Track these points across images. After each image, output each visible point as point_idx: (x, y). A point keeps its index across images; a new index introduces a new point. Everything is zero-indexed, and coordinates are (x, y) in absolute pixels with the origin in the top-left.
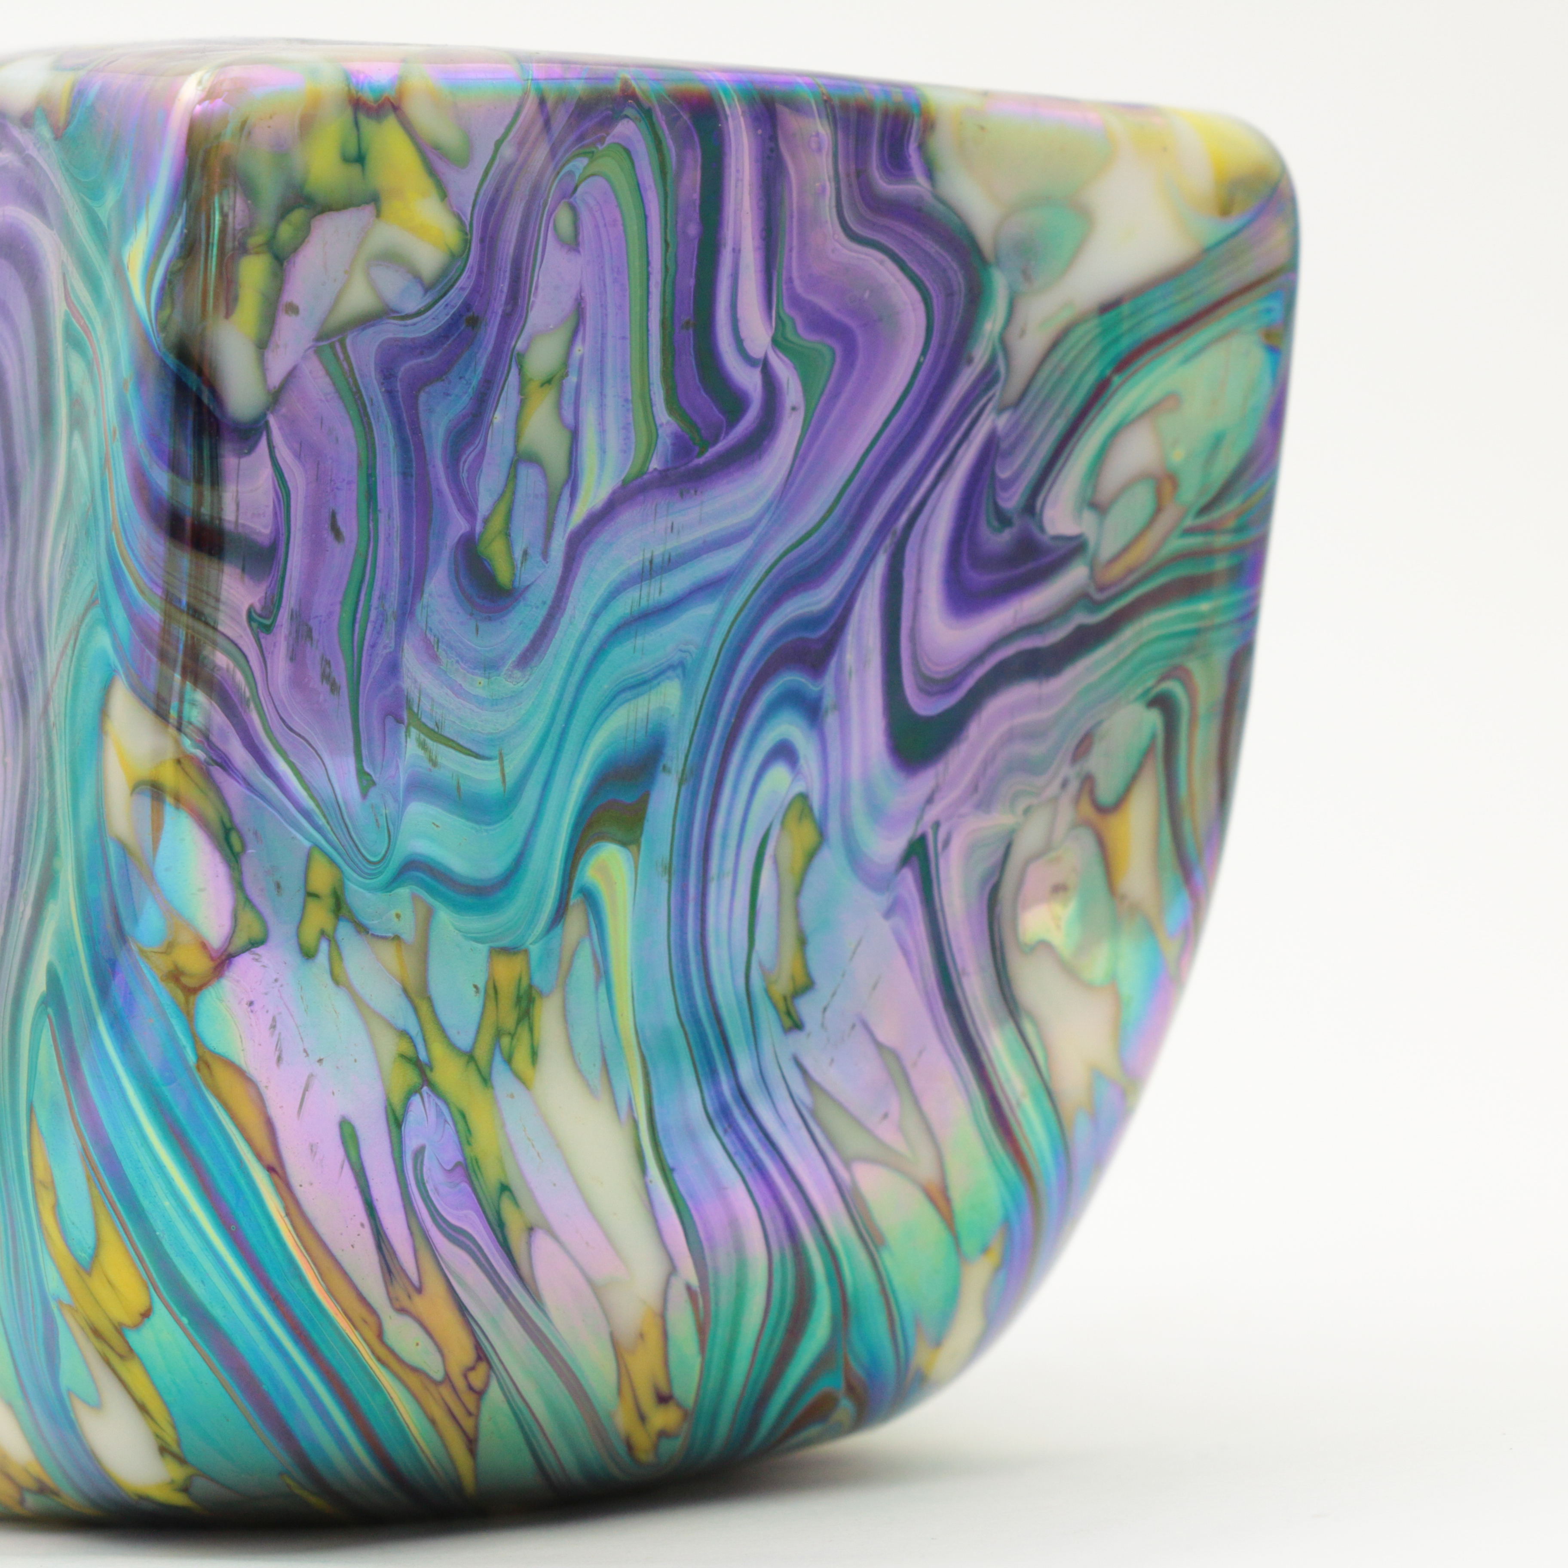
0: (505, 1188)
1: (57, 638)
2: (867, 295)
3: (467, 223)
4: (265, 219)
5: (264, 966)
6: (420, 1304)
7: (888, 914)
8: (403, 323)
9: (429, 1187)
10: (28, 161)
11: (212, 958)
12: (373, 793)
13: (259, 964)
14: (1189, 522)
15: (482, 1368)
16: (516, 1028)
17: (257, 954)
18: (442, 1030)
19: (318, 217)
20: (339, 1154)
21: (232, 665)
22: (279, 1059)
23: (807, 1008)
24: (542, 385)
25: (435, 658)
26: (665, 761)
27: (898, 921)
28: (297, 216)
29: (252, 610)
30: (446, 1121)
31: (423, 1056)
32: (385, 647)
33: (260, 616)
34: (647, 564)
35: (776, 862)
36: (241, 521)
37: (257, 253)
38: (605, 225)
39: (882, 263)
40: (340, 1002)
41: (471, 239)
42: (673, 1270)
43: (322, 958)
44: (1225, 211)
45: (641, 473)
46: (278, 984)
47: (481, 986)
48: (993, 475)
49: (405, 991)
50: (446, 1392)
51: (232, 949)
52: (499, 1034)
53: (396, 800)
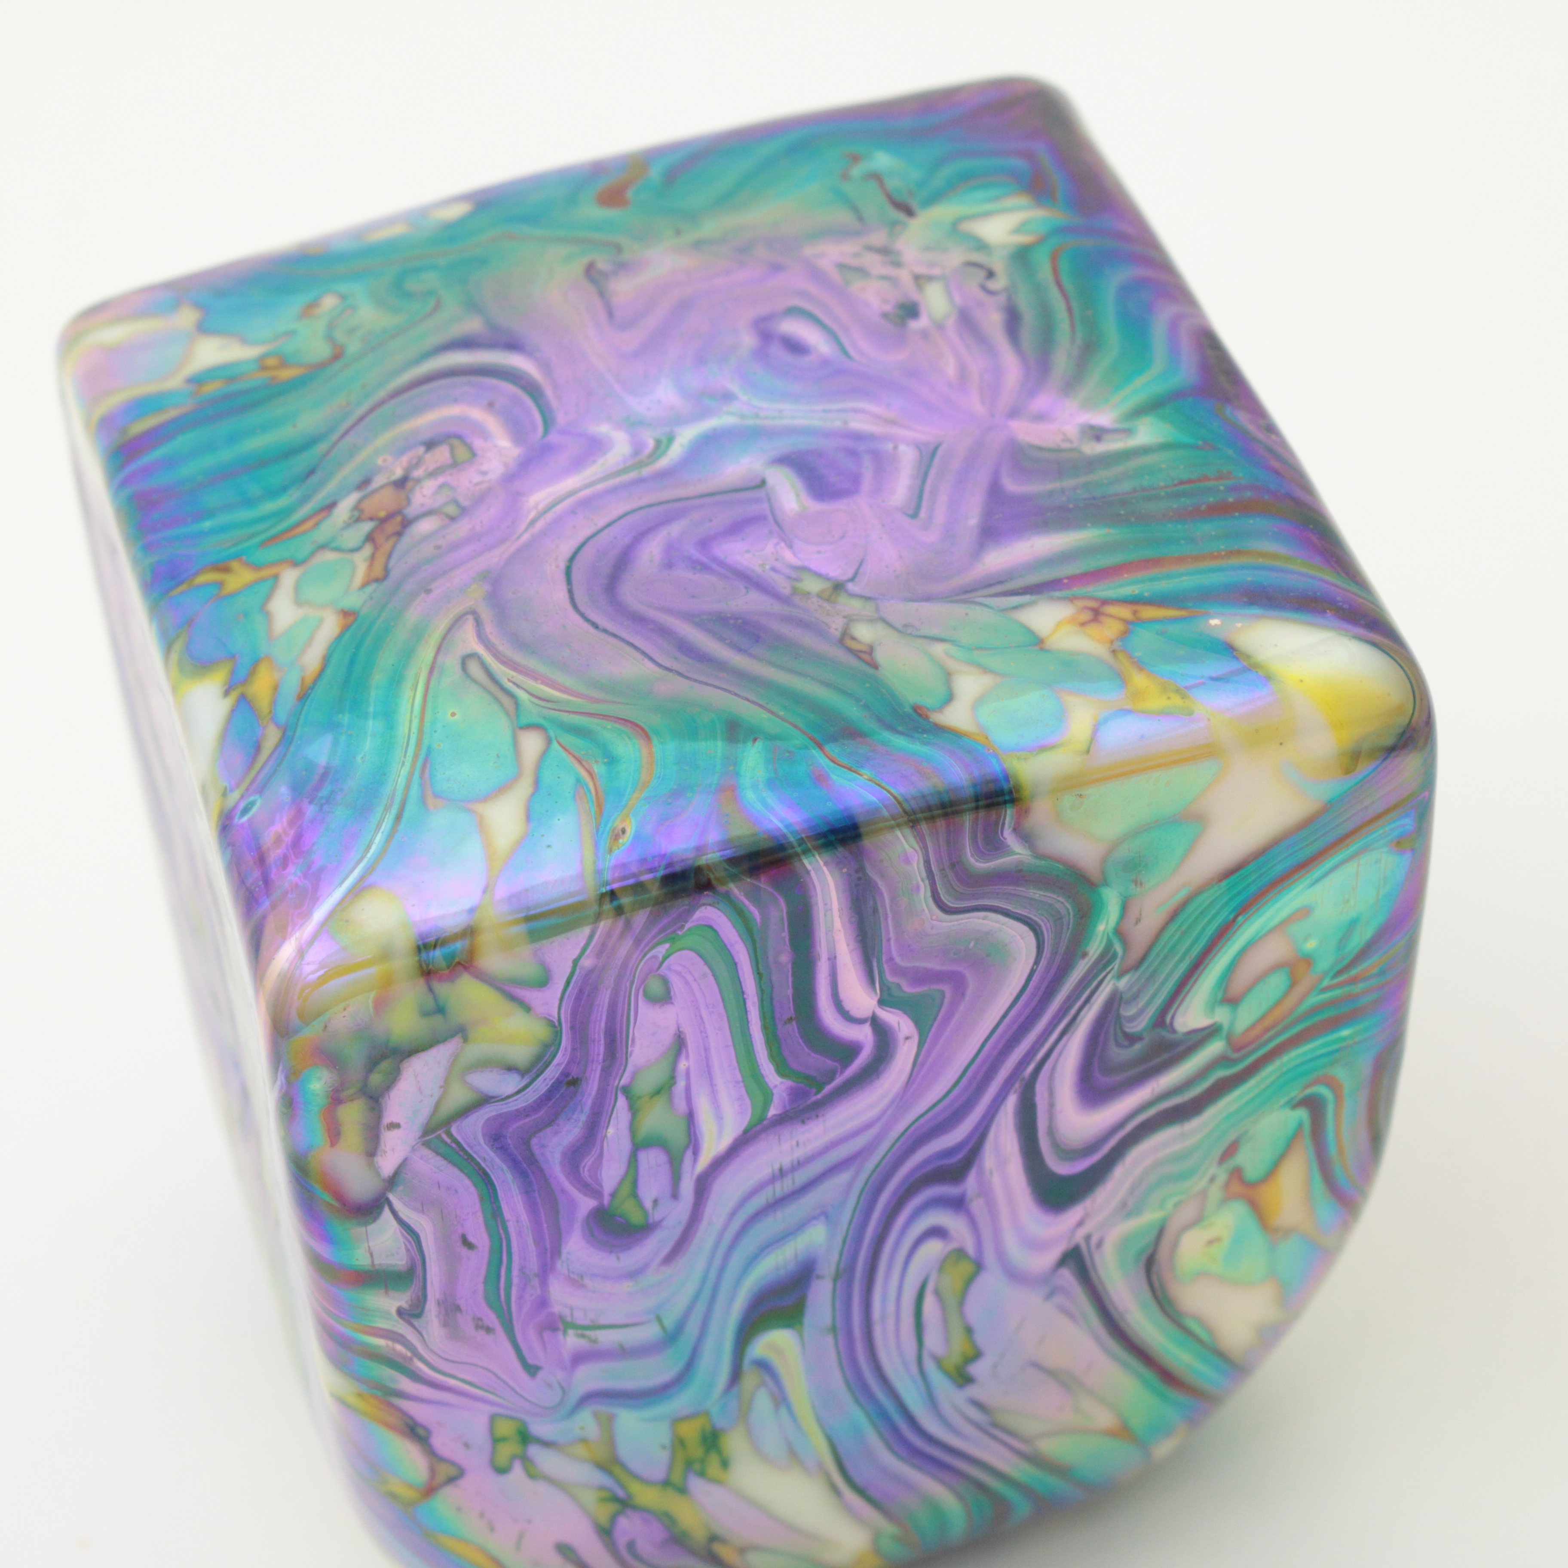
0: (714, 1538)
2: (972, 944)
3: (556, 1021)
4: (355, 1075)
5: (465, 1488)
7: (1048, 1297)
8: (504, 1102)
9: (644, 1556)
11: (423, 1490)
12: (541, 1373)
13: (460, 1489)
14: (1326, 983)
16: (705, 1455)
17: (457, 1484)
18: (637, 1477)
19: (406, 1060)
21: (390, 1343)
22: (492, 1528)
23: (977, 1369)
24: (652, 1096)
25: (582, 1286)
26: (818, 1273)
27: (1059, 1299)
28: (385, 1065)
29: (401, 1309)
30: (650, 1522)
31: (622, 1495)
32: (532, 1295)
33: (409, 1310)
34: (777, 1171)
35: (936, 1294)
36: (376, 1262)
37: (352, 1100)
38: (695, 980)
39: (984, 918)
40: (541, 1487)
41: (561, 1030)
42: (878, 1533)
43: (517, 1469)
44: (1349, 767)
45: (762, 1119)
46: (480, 1494)
47: (668, 1443)
48: (1118, 1016)
49: (596, 1464)
51: (435, 1485)
52: (690, 1463)
53: (564, 1370)
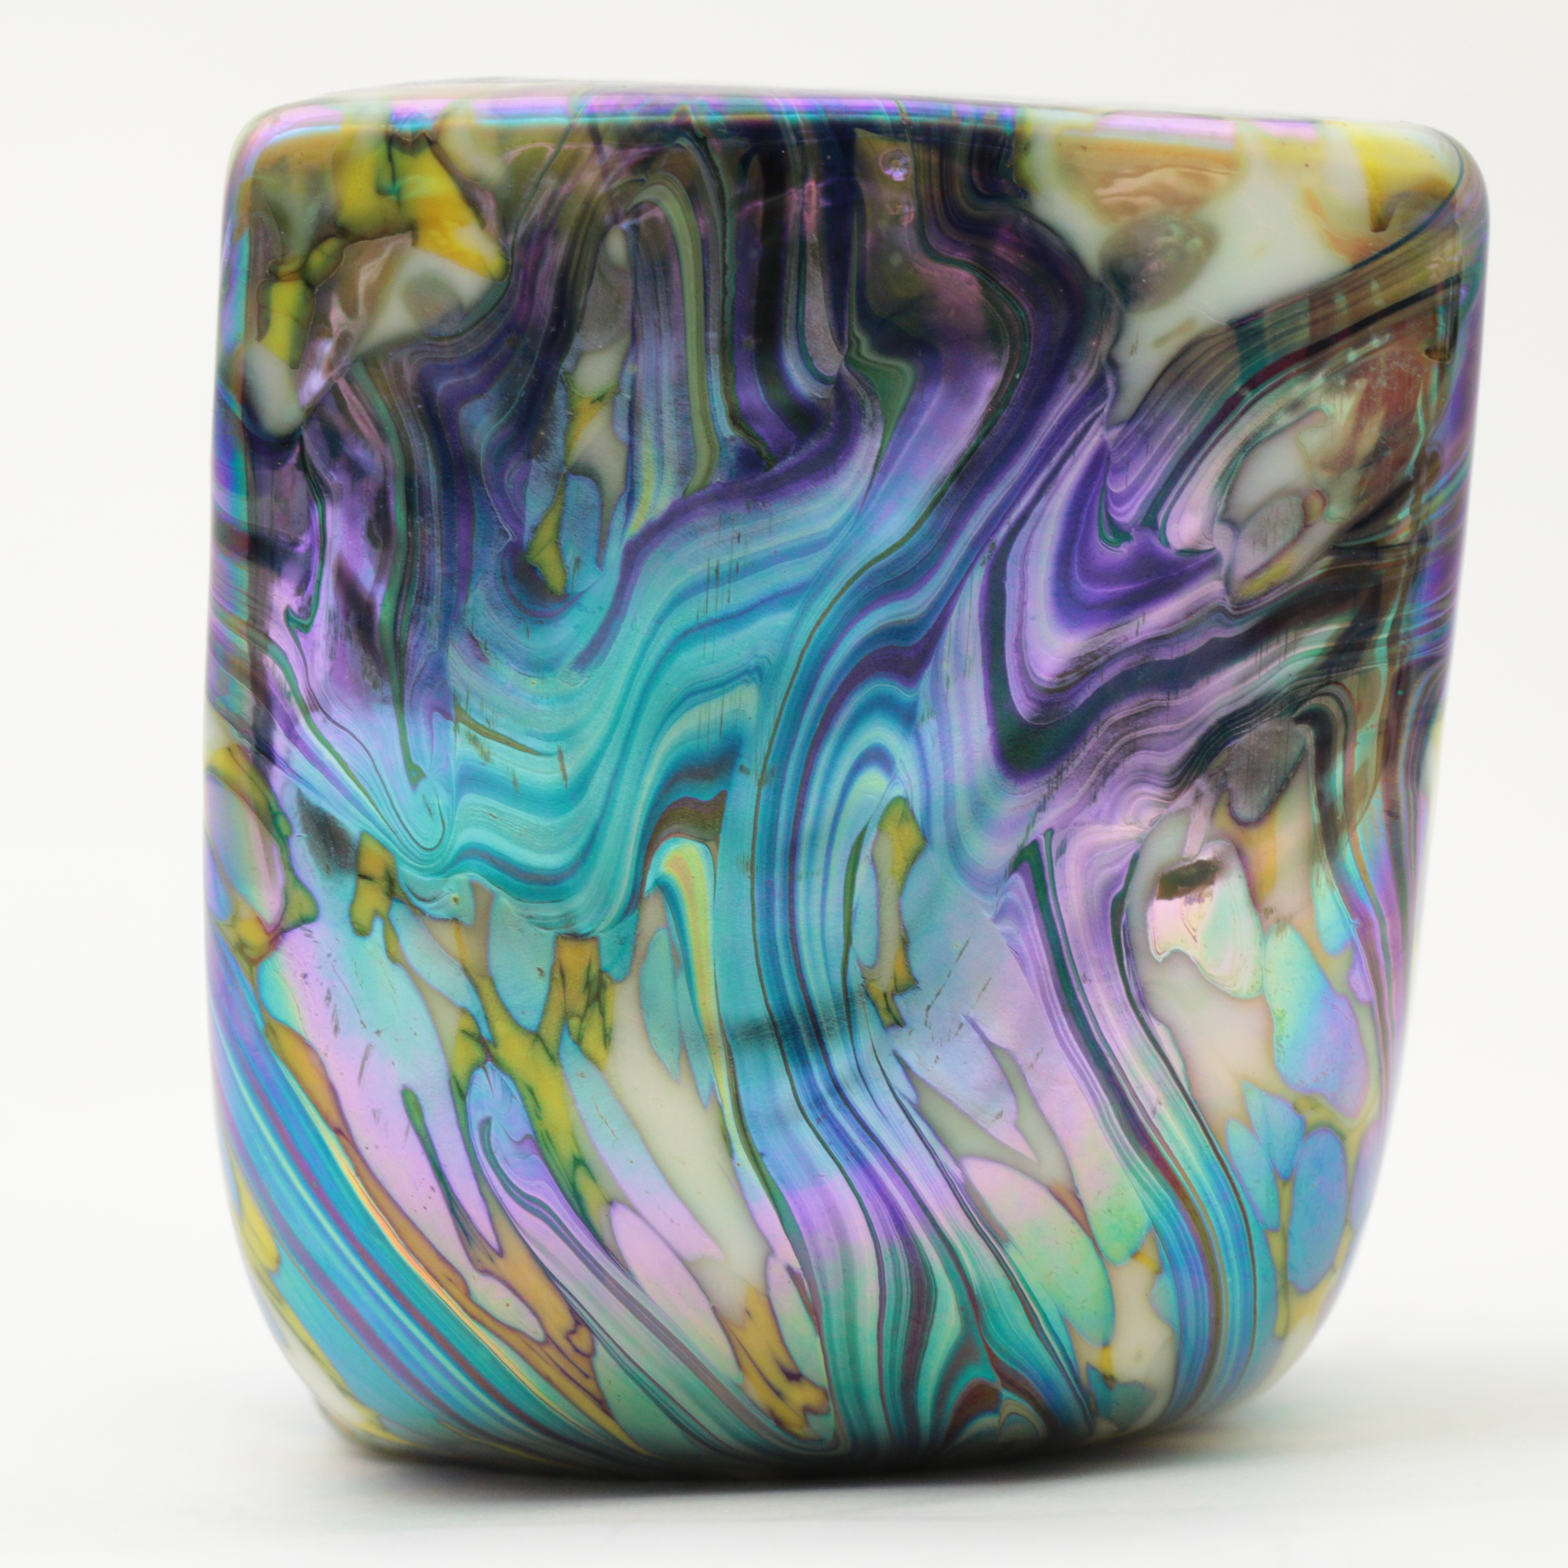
0: (579, 1162)
3: (508, 249)
4: (298, 248)
5: (316, 942)
6: (502, 1266)
7: (998, 917)
8: (440, 344)
9: (498, 1157)
11: (267, 933)
12: (423, 785)
13: (311, 940)
14: (1341, 540)
15: (583, 1332)
16: (586, 1011)
17: (308, 930)
18: (506, 1010)
19: (352, 246)
20: (404, 1121)
21: (271, 662)
22: (336, 1029)
23: (911, 1006)
24: (593, 402)
25: (482, 659)
26: (743, 761)
27: (1009, 924)
28: (331, 245)
29: (290, 611)
30: (512, 1096)
31: (485, 1033)
32: (429, 647)
33: (298, 616)
34: (713, 572)
35: (873, 862)
37: (290, 280)
40: (398, 978)
41: (514, 264)
42: (770, 1252)
43: (377, 936)
44: (1380, 225)
45: (703, 487)
46: (331, 959)
47: (546, 969)
48: (1105, 489)
49: (465, 970)
50: (551, 1351)
51: (285, 925)
52: (566, 1016)
53: (449, 791)
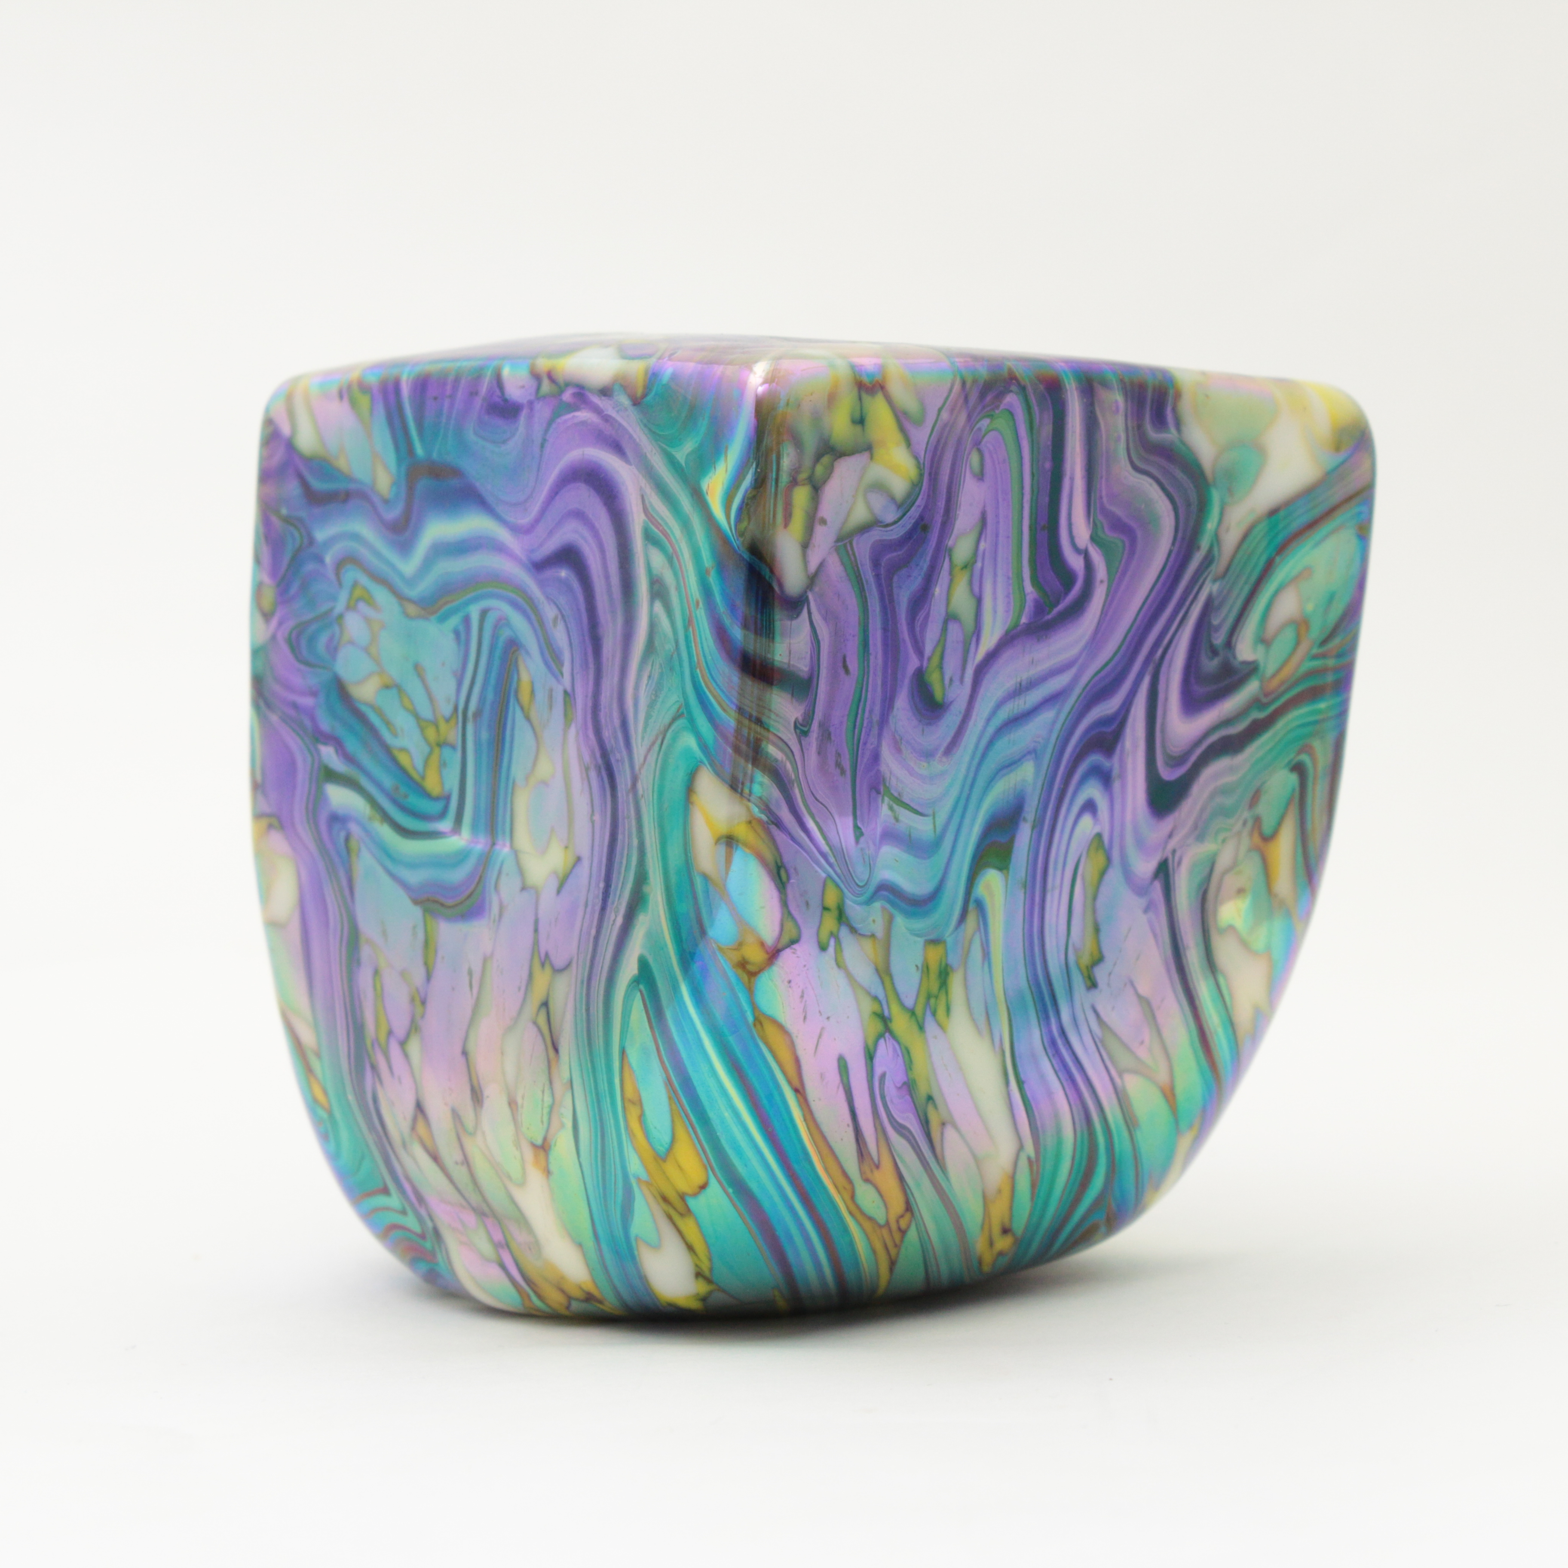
0: (930, 1098)
1: (643, 738)
2: (1143, 506)
3: (922, 462)
4: (808, 462)
5: (798, 957)
6: (877, 1176)
7: (1146, 910)
8: (883, 529)
9: (888, 1099)
10: (607, 419)
11: (767, 953)
12: (862, 840)
13: (796, 955)
14: (1315, 651)
15: (908, 1215)
16: (939, 992)
17: (794, 949)
18: (897, 994)
19: (839, 460)
20: (837, 1079)
21: (784, 758)
22: (805, 1018)
23: (1100, 973)
24: (962, 569)
25: (899, 750)
26: (1024, 814)
27: (1152, 916)
28: (826, 459)
29: (797, 722)
30: (898, 1055)
31: (886, 1013)
32: (872, 744)
33: (801, 725)
34: (1018, 685)
35: (1083, 879)
36: (792, 663)
37: (803, 485)
38: (999, 463)
39: (1151, 485)
40: (841, 979)
41: (924, 473)
42: (1021, 1147)
43: (831, 950)
44: (1337, 449)
45: (1016, 625)
46: (806, 968)
47: (920, 966)
48: (1209, 623)
49: (877, 970)
50: (885, 1232)
51: (780, 946)
52: (929, 997)
53: (875, 844)
